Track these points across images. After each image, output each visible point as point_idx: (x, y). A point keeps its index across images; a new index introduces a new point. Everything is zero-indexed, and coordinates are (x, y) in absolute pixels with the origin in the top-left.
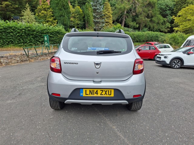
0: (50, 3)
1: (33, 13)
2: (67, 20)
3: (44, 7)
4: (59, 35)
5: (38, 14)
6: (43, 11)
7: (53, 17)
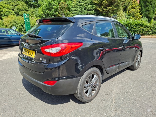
0: (139, 1)
1: (124, 12)
2: (152, 13)
3: (133, 6)
4: (140, 27)
5: (128, 12)
6: (132, 9)
7: (140, 12)
